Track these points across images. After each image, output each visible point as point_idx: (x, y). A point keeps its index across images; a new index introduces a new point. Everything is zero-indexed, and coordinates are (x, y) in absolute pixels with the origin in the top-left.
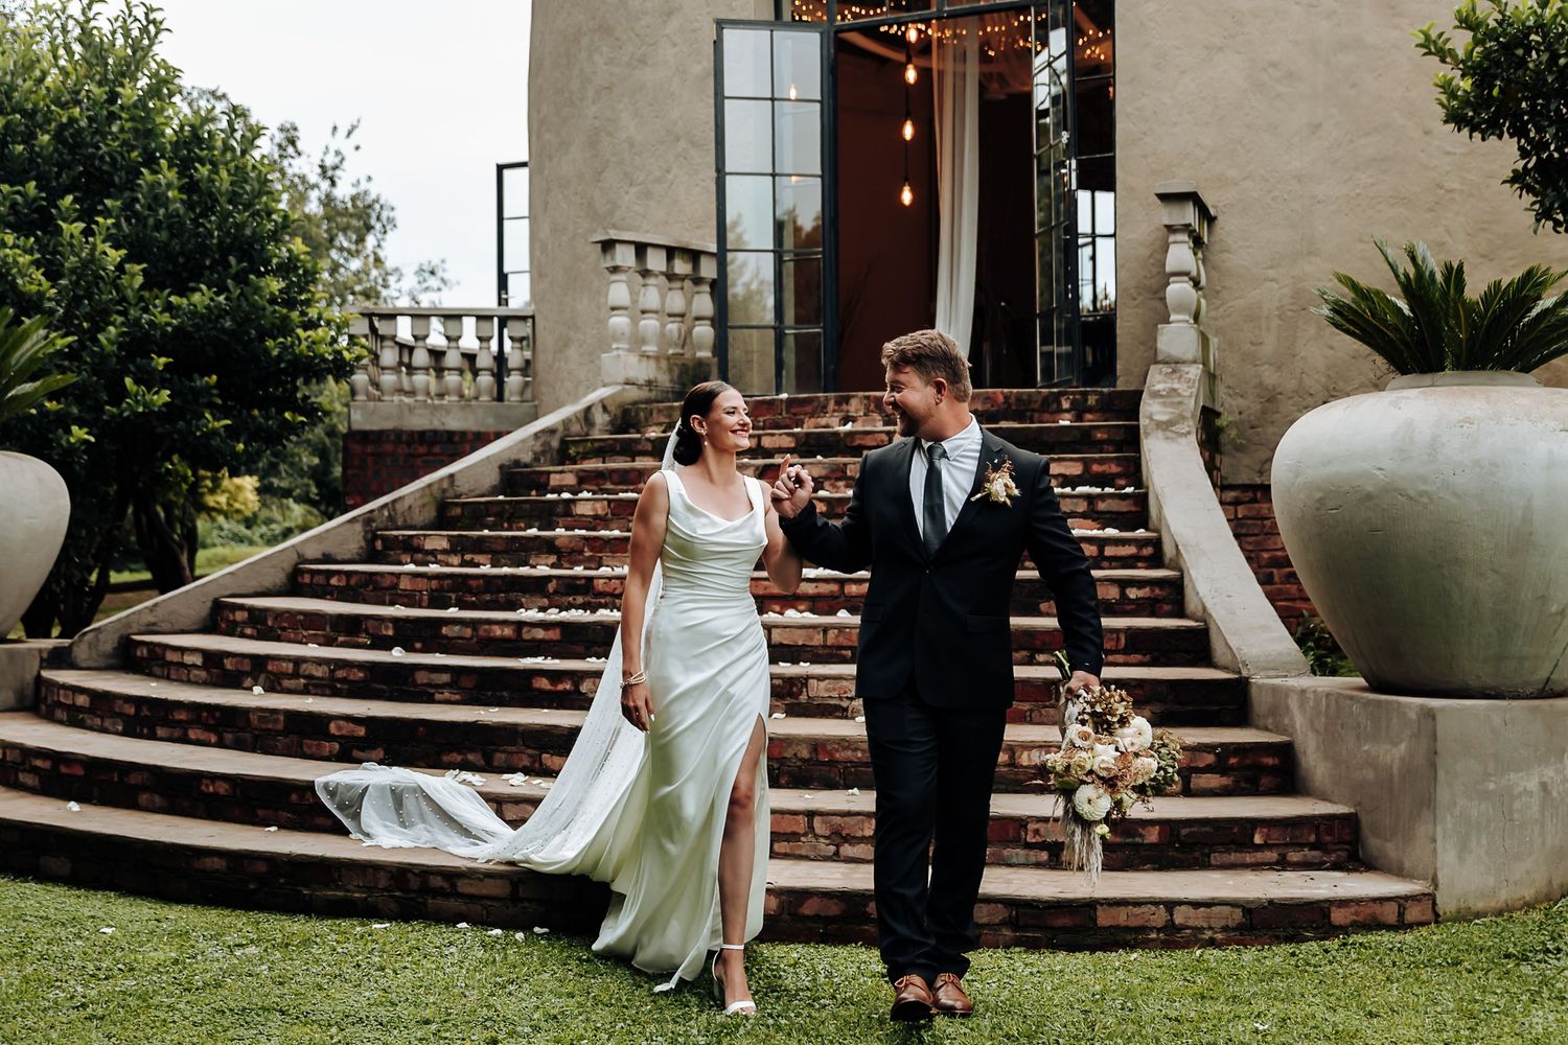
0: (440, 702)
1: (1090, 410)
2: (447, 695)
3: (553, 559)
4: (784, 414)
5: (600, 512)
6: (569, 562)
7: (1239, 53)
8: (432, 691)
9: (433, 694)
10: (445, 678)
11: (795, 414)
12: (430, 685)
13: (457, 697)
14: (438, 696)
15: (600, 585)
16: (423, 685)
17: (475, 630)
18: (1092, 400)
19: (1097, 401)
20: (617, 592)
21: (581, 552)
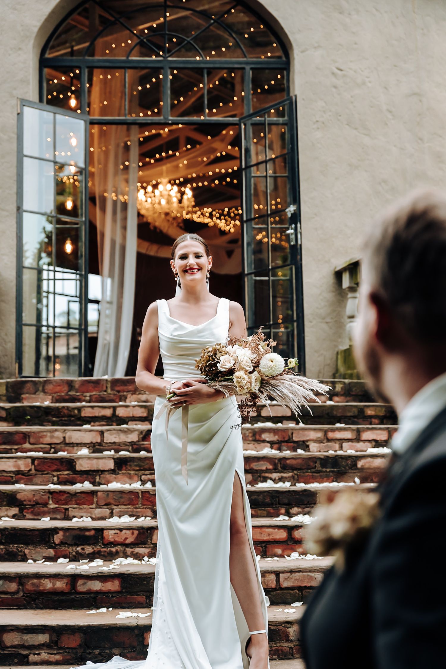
0: (36, 664)
1: (337, 394)
2: (44, 655)
3: (15, 510)
4: (109, 391)
5: (23, 468)
6: (33, 513)
7: (366, 171)
8: (26, 652)
9: (27, 656)
10: (43, 638)
11: (119, 392)
12: (23, 646)
13: (58, 657)
14: (32, 658)
15: (110, 535)
16: (13, 647)
17: (21, 584)
18: (339, 387)
19: (342, 388)
20: (128, 541)
21: (46, 504)
